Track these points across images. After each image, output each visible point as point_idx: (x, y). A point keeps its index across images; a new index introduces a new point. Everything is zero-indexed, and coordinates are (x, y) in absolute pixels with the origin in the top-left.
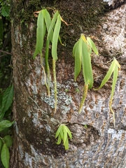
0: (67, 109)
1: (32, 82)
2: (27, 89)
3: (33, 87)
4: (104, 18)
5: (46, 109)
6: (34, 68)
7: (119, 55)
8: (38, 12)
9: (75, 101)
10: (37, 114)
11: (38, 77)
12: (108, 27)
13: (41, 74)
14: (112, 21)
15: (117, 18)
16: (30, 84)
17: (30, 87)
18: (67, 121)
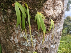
0: (35, 45)
1: (14, 38)
2: (11, 42)
3: (15, 40)
4: (44, 4)
5: (24, 48)
6: (14, 31)
7: (52, 18)
8: (14, 4)
9: (38, 40)
10: (20, 52)
11: (17, 35)
12: (47, 7)
13: (19, 33)
14: (48, 5)
15: (49, 3)
16: (13, 39)
17: (13, 41)
18: (36, 50)
